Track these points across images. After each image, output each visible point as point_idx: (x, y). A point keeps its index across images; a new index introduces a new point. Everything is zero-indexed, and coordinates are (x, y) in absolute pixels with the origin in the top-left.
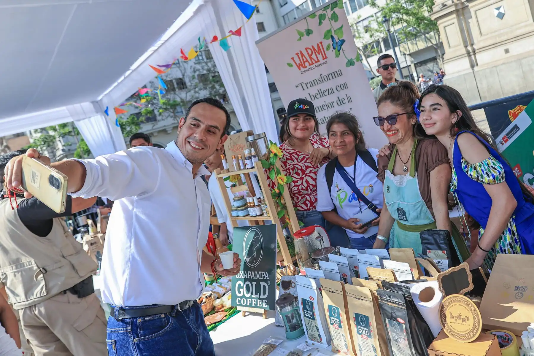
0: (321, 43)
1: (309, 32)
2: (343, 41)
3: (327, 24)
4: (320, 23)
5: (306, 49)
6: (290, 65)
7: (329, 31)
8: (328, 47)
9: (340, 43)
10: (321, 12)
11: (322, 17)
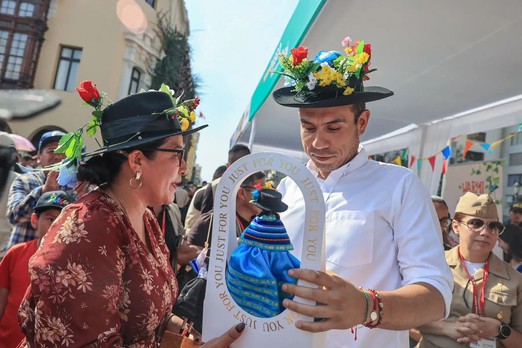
0: (483, 182)
1: (478, 173)
2: (497, 187)
3: (491, 173)
4: (487, 170)
5: (473, 182)
6: (460, 187)
7: (490, 177)
8: (486, 187)
9: (494, 187)
10: (490, 164)
11: (489, 167)
